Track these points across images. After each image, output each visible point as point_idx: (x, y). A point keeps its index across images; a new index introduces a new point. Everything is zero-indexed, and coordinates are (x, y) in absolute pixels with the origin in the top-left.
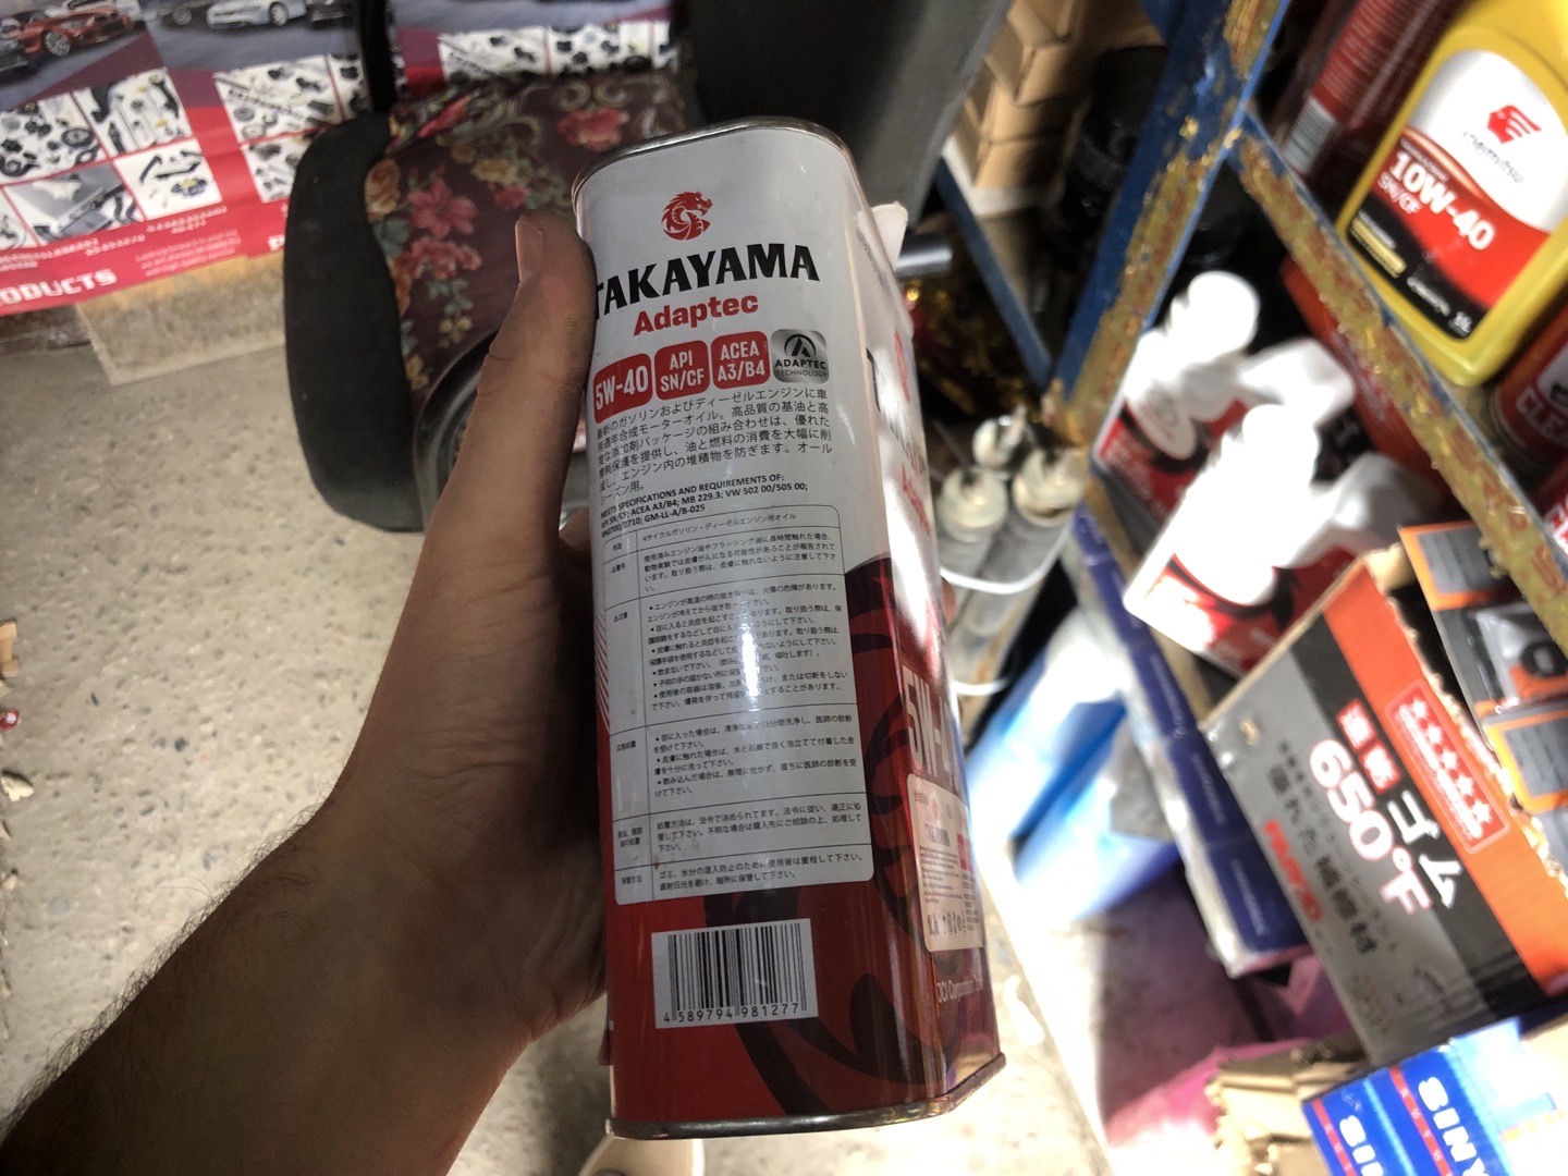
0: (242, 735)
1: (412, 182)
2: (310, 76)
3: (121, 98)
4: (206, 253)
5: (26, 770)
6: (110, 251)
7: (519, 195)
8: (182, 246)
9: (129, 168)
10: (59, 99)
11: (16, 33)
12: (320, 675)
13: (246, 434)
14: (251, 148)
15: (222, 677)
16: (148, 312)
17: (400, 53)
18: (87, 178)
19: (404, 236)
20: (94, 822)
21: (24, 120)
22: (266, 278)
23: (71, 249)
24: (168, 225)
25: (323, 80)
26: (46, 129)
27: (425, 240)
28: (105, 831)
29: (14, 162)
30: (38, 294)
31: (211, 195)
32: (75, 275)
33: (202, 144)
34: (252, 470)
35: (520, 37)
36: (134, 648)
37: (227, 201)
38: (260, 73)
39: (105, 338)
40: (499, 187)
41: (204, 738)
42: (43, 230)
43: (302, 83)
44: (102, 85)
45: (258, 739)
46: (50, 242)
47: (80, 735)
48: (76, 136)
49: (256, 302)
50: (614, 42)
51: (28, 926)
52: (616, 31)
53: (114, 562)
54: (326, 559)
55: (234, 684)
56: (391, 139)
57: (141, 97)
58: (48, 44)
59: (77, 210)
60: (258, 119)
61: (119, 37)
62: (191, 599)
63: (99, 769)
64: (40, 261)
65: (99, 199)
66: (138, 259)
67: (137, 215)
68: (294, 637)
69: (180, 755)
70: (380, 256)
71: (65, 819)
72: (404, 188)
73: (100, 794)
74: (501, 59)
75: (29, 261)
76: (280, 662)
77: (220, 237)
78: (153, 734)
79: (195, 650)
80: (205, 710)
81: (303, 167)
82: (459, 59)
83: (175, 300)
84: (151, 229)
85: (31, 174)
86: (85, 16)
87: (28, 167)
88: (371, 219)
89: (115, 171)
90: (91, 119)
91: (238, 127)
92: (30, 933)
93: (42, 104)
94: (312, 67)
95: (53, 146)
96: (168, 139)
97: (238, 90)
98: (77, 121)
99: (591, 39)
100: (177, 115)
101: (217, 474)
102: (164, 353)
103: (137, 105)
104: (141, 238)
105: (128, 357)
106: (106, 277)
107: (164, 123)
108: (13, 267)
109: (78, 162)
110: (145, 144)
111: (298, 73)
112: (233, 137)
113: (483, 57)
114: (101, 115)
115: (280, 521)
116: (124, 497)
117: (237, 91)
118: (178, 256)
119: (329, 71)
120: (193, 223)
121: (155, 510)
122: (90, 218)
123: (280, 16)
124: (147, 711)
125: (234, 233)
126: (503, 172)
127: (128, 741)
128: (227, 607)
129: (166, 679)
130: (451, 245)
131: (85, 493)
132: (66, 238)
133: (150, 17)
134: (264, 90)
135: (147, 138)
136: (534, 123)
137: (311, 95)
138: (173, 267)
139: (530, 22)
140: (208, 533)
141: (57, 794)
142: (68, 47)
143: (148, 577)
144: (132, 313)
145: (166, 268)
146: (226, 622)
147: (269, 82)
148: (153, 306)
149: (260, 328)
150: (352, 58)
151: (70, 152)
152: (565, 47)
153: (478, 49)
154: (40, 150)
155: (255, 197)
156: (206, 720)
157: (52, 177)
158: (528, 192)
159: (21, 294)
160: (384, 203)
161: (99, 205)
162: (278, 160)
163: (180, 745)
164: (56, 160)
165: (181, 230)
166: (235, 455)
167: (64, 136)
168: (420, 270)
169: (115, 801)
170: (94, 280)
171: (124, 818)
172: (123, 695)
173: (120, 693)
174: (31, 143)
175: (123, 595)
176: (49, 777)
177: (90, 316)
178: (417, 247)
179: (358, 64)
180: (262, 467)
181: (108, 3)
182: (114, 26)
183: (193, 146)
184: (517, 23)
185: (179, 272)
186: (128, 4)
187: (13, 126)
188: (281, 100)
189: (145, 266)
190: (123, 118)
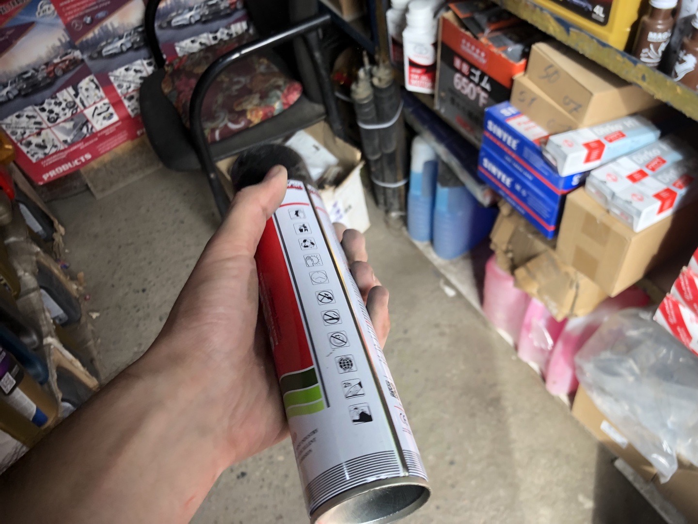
1: (175, 80)
2: (138, 68)
3: (81, 88)
4: (118, 141)
5: (96, 309)
6: (88, 147)
8: (110, 140)
9: (88, 112)
10: (62, 91)
11: (45, 71)
13: (144, 202)
14: (125, 98)
15: (153, 269)
16: (104, 169)
17: (164, 53)
18: (76, 120)
19: (177, 95)
20: (121, 318)
21: (53, 101)
22: (139, 148)
23: (75, 148)
24: (104, 132)
25: (142, 68)
26: (60, 104)
27: (183, 93)
28: (125, 320)
29: (52, 117)
30: (68, 168)
31: (115, 118)
32: (79, 156)
33: (109, 99)
34: (148, 211)
35: (200, 38)
36: (122, 269)
37: (121, 120)
38: (122, 70)
39: (92, 181)
41: (151, 287)
42: (65, 142)
43: (136, 71)
44: (74, 83)
46: (69, 146)
47: (111, 296)
48: (70, 105)
49: (137, 158)
50: (230, 33)
51: (108, 351)
52: (230, 28)
53: (110, 248)
54: (180, 228)
55: (157, 270)
56: (166, 72)
57: (87, 86)
58: (56, 73)
60: (125, 87)
61: (77, 66)
62: (137, 251)
63: (119, 304)
64: (66, 155)
65: (81, 126)
66: (97, 147)
67: (94, 130)
68: (174, 252)
69: (144, 294)
70: (171, 103)
71: (112, 320)
72: (173, 82)
73: (121, 310)
74: (196, 47)
75: (63, 155)
76: (171, 260)
77: (121, 134)
78: (134, 290)
79: (142, 264)
80: (150, 279)
82: (183, 51)
83: (111, 161)
84: (99, 135)
85: (59, 121)
86: (65, 61)
87: (57, 118)
88: (165, 94)
89: (84, 116)
90: (74, 97)
91: (119, 91)
92: (109, 353)
93: (58, 95)
94: (138, 64)
95: (64, 109)
96: (98, 100)
97: (116, 77)
98: (70, 99)
100: (99, 90)
101: (137, 215)
102: (112, 184)
103: (87, 90)
104: (96, 139)
105: (101, 188)
106: (88, 156)
107: (96, 95)
108: (58, 159)
109: (72, 114)
110: (92, 103)
111: (134, 67)
112: (118, 95)
113: (190, 48)
114: (76, 95)
115: (161, 222)
116: (108, 230)
118: (109, 144)
119: (143, 65)
120: (112, 129)
121: (119, 230)
122: (79, 134)
123: (124, 49)
124: (131, 284)
125: (125, 132)
126: (202, 69)
127: (126, 294)
128: (149, 250)
129: (134, 274)
131: (96, 232)
132: (73, 143)
133: (85, 57)
134: (125, 76)
135: (92, 101)
136: (209, 55)
137: (139, 75)
138: (108, 148)
139: (202, 32)
140: (138, 232)
141: (108, 314)
142: (62, 73)
143: (122, 249)
144: (98, 169)
145: (106, 150)
146: (150, 254)
147: (125, 73)
148: (105, 165)
149: (141, 168)
150: (150, 58)
151: (70, 110)
153: (188, 46)
154: (60, 111)
155: (129, 116)
156: (151, 282)
157: (65, 121)
159: (62, 168)
160: (168, 88)
161: (81, 129)
162: (134, 101)
163: (144, 291)
164: (65, 114)
165: (109, 133)
166: (142, 208)
167: (66, 105)
168: (183, 102)
169: (127, 311)
170: (84, 158)
171: (131, 315)
173: (121, 282)
174: (57, 109)
175: (115, 256)
176: (104, 309)
177: (85, 173)
178: (181, 96)
179: (152, 60)
180: (152, 209)
181: (71, 54)
182: (75, 62)
183: (106, 101)
184: (197, 34)
185: (110, 150)
186: (77, 54)
187: (50, 104)
188: (130, 79)
189: (99, 150)
190: (83, 95)
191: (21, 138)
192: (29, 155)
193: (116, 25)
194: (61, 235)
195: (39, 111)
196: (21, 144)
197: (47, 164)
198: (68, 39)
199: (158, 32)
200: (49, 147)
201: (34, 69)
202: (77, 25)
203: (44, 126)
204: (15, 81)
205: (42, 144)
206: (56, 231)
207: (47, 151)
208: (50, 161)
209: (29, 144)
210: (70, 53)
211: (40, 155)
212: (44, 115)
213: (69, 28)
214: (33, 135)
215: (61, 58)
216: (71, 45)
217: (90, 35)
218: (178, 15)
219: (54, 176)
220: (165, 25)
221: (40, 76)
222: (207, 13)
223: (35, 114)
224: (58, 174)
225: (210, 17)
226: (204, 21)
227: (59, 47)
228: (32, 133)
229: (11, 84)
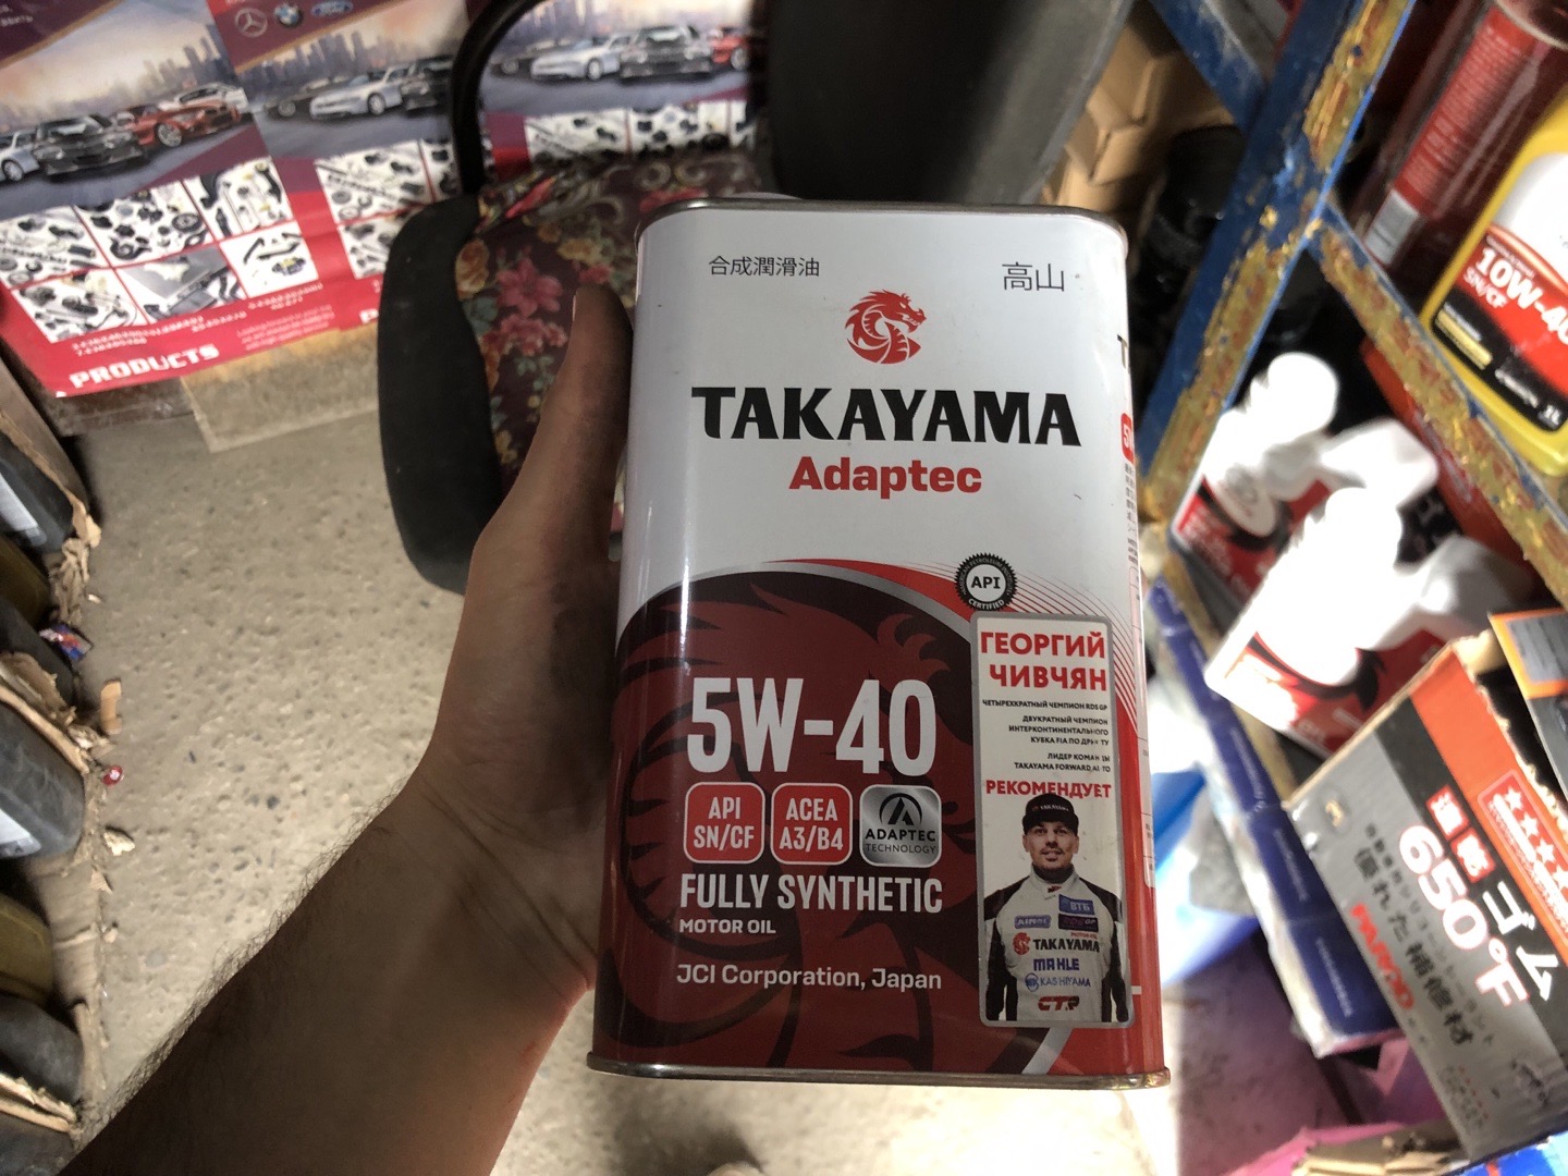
0: (329, 794)
1: (500, 261)
2: (403, 160)
3: (228, 185)
4: (301, 328)
5: (127, 826)
6: (215, 327)
7: (603, 273)
8: (279, 322)
9: (233, 250)
10: (170, 187)
11: (131, 126)
12: (405, 735)
13: (336, 500)
14: (347, 228)
15: (310, 736)
16: (247, 385)
17: (489, 137)
18: (194, 261)
19: (493, 314)
20: (191, 876)
21: (137, 207)
22: (357, 349)
23: (179, 326)
24: (267, 302)
25: (415, 163)
26: (158, 215)
27: (513, 317)
28: (201, 886)
29: (127, 246)
30: (146, 368)
31: (309, 273)
32: (180, 350)
33: (301, 226)
34: (341, 534)
35: (602, 118)
36: (228, 708)
37: (323, 279)
38: (357, 158)
39: (205, 409)
40: (584, 266)
41: (294, 796)
42: (152, 309)
43: (396, 167)
44: (210, 173)
45: (345, 798)
46: (159, 320)
47: (179, 791)
48: (186, 221)
49: (346, 372)
50: (692, 120)
51: (127, 979)
52: (695, 111)
53: (211, 624)
54: (411, 621)
55: (323, 743)
56: (479, 219)
57: (247, 184)
58: (161, 136)
59: (184, 290)
60: (354, 202)
61: (229, 128)
62: (283, 661)
63: (196, 825)
64: (149, 338)
65: (206, 279)
66: (239, 334)
67: (240, 294)
68: (381, 698)
69: (271, 813)
70: (469, 332)
71: (163, 873)
72: (492, 268)
73: (197, 849)
74: (584, 139)
75: (138, 338)
76: (367, 722)
77: (315, 311)
78: (246, 791)
79: (287, 709)
80: (296, 769)
81: (396, 246)
82: (544, 141)
83: (272, 371)
84: (252, 306)
85: (143, 257)
86: (195, 110)
87: (140, 250)
88: (461, 297)
89: (221, 253)
90: (200, 205)
91: (335, 209)
92: (129, 986)
93: (154, 192)
94: (405, 152)
95: (164, 231)
96: (271, 222)
97: (337, 175)
98: (187, 207)
99: (670, 118)
100: (279, 200)
101: (308, 538)
102: (260, 421)
103: (243, 192)
104: (243, 315)
105: (227, 426)
106: (210, 352)
107: (268, 208)
108: (123, 343)
109: (187, 245)
110: (249, 227)
111: (393, 157)
112: (330, 218)
113: (567, 137)
114: (209, 202)
115: (368, 584)
116: (220, 561)
117: (335, 176)
118: (276, 331)
119: (421, 155)
120: (291, 299)
121: (249, 572)
122: (196, 297)
123: (377, 106)
124: (241, 768)
125: (329, 307)
126: (587, 250)
127: (223, 797)
128: (315, 668)
129: (258, 738)
130: (539, 322)
131: (185, 556)
132: (174, 316)
133: (257, 109)
134: (361, 175)
135: (251, 221)
136: (617, 203)
137: (404, 178)
138: (271, 341)
139: (611, 104)
140: (299, 595)
141: (156, 849)
142: (179, 139)
143: (243, 638)
144: (231, 384)
145: (264, 342)
146: (315, 683)
147: (365, 166)
148: (252, 378)
149: (350, 397)
150: (443, 141)
151: (180, 236)
152: (645, 127)
153: (562, 131)
154: (151, 234)
155: (349, 273)
156: (296, 778)
157: (163, 260)
158: (611, 270)
159: (131, 368)
160: (472, 283)
161: (205, 285)
162: (372, 240)
163: (272, 802)
164: (167, 244)
165: (280, 306)
166: (325, 520)
167: (175, 222)
168: (508, 347)
169: (210, 856)
170: (198, 355)
171: (219, 873)
172: (220, 754)
173: (216, 751)
174: (143, 228)
175: (219, 656)
176: (149, 833)
177: (193, 389)
178: (505, 324)
179: (449, 148)
180: (353, 532)
181: (218, 97)
182: (223, 118)
183: (293, 228)
184: (598, 106)
185: (278, 344)
186: (236, 98)
187: (127, 212)
188: (376, 184)
189: (245, 341)
190: (230, 203)
191: (25, 278)
192: (41, 324)
193: (369, 41)
194: (88, 546)
195: (90, 224)
196: (23, 293)
197: (88, 351)
198: (216, 55)
199: (488, 82)
200: (102, 311)
201: (96, 117)
202: (250, 22)
203: (98, 260)
204: (33, 138)
205: (85, 302)
206: (74, 535)
207: (94, 320)
208: (98, 345)
209: (46, 296)
210: (214, 92)
211: (74, 326)
212: (105, 237)
213: (224, 26)
214: (62, 277)
215: (181, 100)
216: (224, 73)
217: (285, 56)
218: (558, 48)
219: (104, 381)
220: (512, 67)
221: (109, 139)
222: (642, 59)
223: (78, 228)
224: (114, 379)
225: (648, 72)
226: (625, 78)
227: (182, 70)
228: (59, 273)
229: (21, 141)
